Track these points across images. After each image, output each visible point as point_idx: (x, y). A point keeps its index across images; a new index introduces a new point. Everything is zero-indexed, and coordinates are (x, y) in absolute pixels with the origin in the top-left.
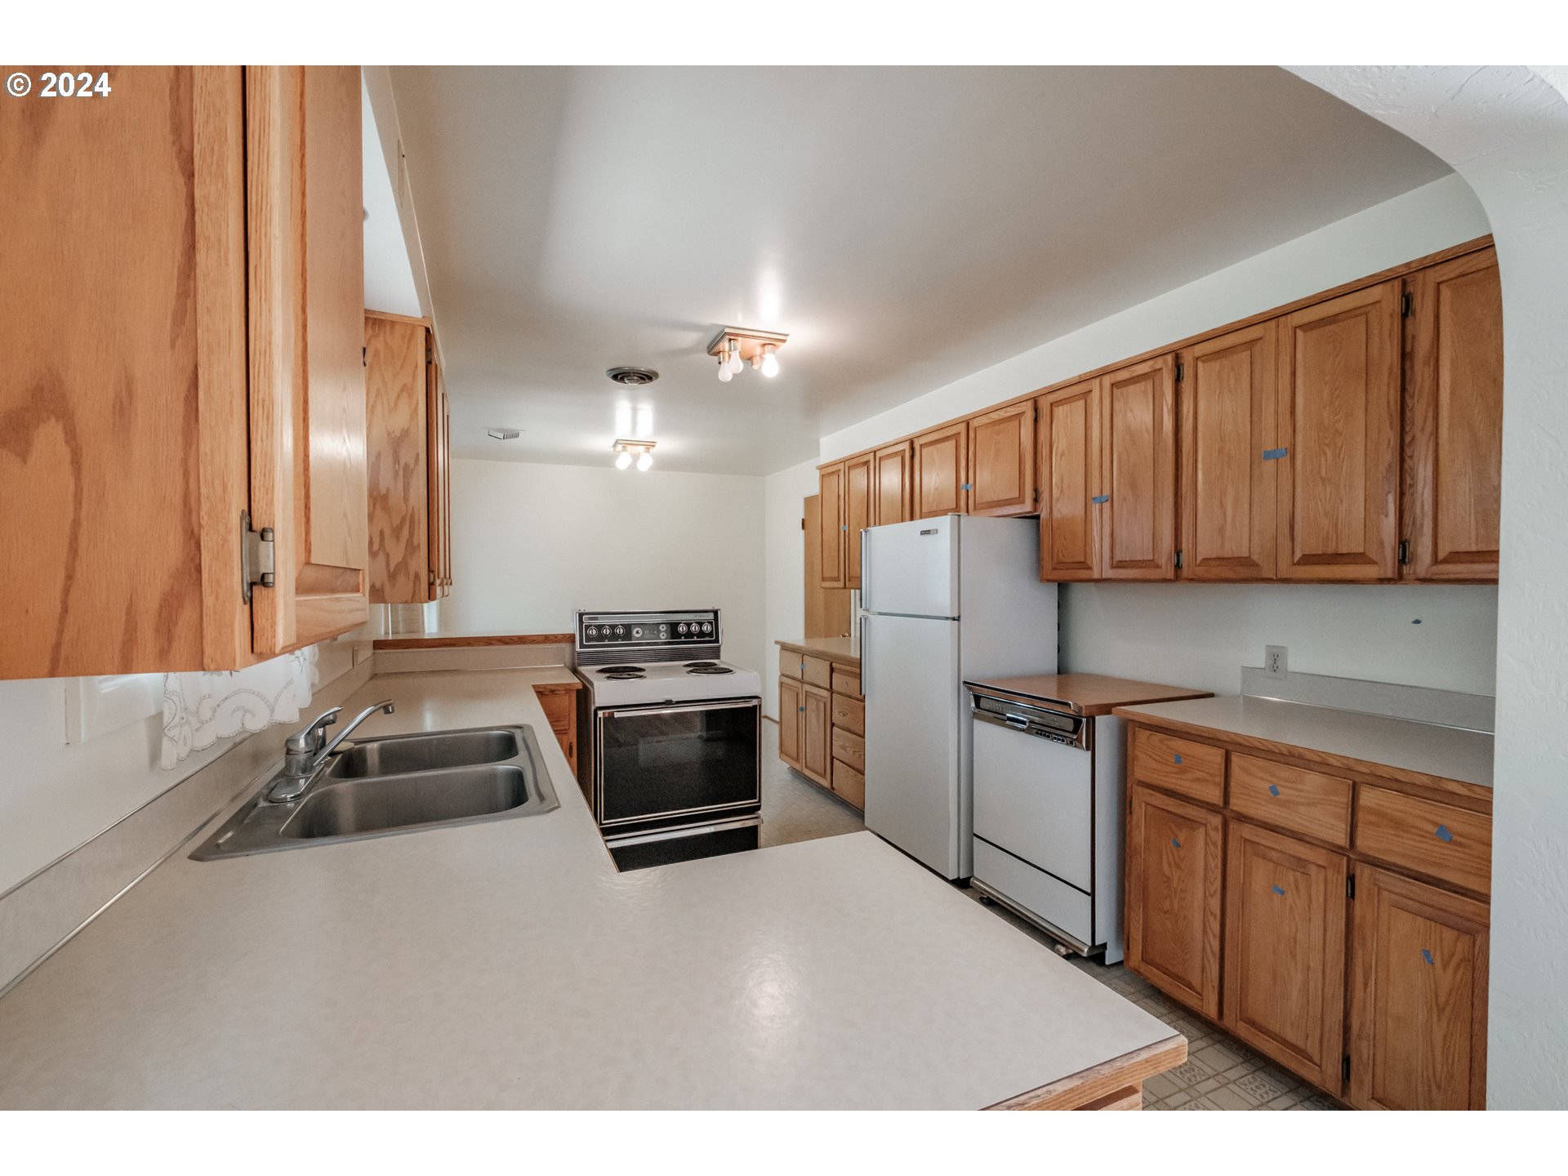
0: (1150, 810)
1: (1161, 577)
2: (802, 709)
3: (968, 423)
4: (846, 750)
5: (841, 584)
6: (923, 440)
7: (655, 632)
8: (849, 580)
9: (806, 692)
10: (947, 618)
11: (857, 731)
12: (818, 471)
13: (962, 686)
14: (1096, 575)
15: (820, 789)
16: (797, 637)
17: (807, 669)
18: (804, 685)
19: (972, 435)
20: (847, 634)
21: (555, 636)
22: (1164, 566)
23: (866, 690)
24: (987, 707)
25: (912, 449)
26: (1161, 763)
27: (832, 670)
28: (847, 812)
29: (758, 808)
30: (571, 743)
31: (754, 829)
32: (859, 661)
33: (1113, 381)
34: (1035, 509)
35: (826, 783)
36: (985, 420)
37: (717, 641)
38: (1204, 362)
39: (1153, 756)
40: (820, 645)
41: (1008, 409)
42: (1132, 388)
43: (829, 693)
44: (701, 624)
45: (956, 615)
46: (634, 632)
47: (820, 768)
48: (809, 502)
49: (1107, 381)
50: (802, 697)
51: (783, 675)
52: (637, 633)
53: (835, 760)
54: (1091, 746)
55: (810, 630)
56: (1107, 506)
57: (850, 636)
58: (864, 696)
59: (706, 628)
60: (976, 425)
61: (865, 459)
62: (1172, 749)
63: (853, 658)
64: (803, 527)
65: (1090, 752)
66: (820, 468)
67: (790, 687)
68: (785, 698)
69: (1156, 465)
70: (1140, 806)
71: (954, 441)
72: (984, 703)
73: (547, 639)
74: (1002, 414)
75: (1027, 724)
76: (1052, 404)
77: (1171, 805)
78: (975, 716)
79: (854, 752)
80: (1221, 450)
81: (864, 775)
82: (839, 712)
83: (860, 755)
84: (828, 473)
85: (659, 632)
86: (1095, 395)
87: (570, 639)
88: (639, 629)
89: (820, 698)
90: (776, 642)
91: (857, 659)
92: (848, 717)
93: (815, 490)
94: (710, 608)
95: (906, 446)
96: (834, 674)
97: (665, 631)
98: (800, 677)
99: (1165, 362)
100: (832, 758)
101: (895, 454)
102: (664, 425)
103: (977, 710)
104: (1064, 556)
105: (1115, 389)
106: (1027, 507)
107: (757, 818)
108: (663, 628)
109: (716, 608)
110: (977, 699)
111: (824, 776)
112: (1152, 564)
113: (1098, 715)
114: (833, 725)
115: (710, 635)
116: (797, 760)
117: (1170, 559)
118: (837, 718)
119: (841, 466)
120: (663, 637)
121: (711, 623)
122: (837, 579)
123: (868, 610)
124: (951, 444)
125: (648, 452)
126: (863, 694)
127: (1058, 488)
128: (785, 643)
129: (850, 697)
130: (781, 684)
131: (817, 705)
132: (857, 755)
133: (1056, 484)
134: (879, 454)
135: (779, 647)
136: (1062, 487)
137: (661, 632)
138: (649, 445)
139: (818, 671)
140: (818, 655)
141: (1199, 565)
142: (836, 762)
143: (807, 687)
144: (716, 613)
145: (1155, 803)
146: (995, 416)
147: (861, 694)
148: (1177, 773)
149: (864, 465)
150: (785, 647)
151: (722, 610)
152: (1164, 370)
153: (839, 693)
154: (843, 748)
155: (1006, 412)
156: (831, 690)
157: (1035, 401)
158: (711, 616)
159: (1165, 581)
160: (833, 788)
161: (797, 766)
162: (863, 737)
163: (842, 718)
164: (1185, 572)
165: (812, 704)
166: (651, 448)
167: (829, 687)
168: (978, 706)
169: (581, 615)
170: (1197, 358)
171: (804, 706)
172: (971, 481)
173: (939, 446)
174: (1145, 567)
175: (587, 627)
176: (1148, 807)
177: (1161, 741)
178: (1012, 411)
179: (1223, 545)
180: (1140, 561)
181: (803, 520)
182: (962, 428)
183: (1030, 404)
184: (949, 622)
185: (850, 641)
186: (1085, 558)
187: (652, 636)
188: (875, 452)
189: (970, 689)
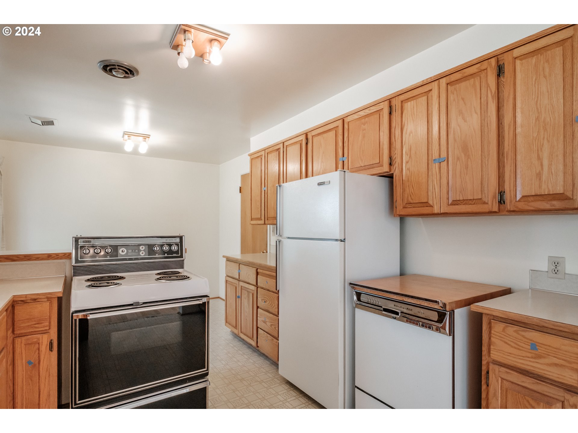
0: (506, 384)
1: (487, 210)
2: (239, 297)
3: (344, 120)
4: (266, 323)
5: (262, 222)
6: (314, 133)
7: (137, 251)
8: (267, 220)
9: (241, 286)
10: (337, 240)
11: (274, 312)
12: (249, 157)
13: (348, 287)
14: (436, 210)
15: (249, 346)
16: (236, 253)
17: (241, 273)
18: (240, 282)
19: (346, 126)
20: (265, 251)
21: (57, 255)
22: (490, 203)
23: (280, 287)
24: (366, 300)
25: (307, 139)
26: (515, 348)
27: (257, 274)
28: (267, 362)
29: (207, 374)
30: (51, 340)
31: (204, 390)
32: (275, 269)
33: (448, 82)
34: (390, 171)
35: (254, 343)
36: (355, 116)
37: (181, 256)
38: (521, 60)
39: (509, 343)
40: (250, 258)
41: (372, 108)
42: (463, 85)
43: (256, 288)
44: (170, 245)
45: (342, 238)
46: (120, 251)
47: (250, 334)
48: (244, 177)
49: (443, 81)
50: (239, 289)
51: (228, 276)
52: (122, 252)
53: (259, 329)
54: (452, 333)
55: (244, 250)
56: (444, 164)
57: (267, 252)
58: (278, 291)
59: (175, 248)
60: (348, 121)
61: (277, 147)
62: (527, 339)
63: (271, 267)
64: (240, 192)
65: (451, 337)
66: (250, 155)
67: (232, 284)
68: (229, 290)
69: (483, 134)
70: (497, 381)
71: (334, 132)
72: (363, 298)
73: (49, 257)
74: (367, 112)
75: (400, 314)
76: (402, 101)
77: (528, 382)
78: (357, 306)
79: (271, 325)
80: (537, 119)
81: (278, 340)
82: (262, 300)
83: (275, 327)
84: (256, 157)
85: (140, 251)
86: (435, 93)
87: (68, 256)
88: (124, 249)
89: (249, 290)
90: (224, 257)
91: (273, 267)
92: (268, 302)
93: (247, 170)
94: (178, 235)
95: (303, 138)
96: (258, 276)
97: (144, 250)
98: (238, 277)
99: (490, 64)
100: (257, 328)
101: (296, 143)
102: (155, 123)
103: (358, 302)
104: (412, 199)
105: (449, 87)
106: (385, 168)
107: (206, 381)
108: (142, 248)
109: (181, 235)
110: (359, 295)
111: (252, 338)
112: (480, 201)
113: (456, 309)
114: (258, 307)
115: (177, 252)
116: (236, 327)
117: (494, 197)
118: (261, 303)
119: (263, 153)
120: (142, 254)
121: (177, 245)
122: (260, 219)
123: (281, 236)
124: (332, 134)
125: (145, 141)
126: (278, 289)
127: (407, 155)
128: (229, 257)
129: (269, 290)
130: (227, 281)
131: (248, 295)
132: (273, 327)
133: (406, 152)
134: (286, 144)
135: (225, 259)
136: (410, 154)
137: (141, 251)
138: (146, 137)
139: (249, 274)
140: (249, 264)
141: (519, 201)
142: (260, 331)
143: (242, 284)
144: (181, 238)
145: (511, 380)
146: (362, 113)
147: (276, 290)
148: (535, 358)
149: (276, 151)
150: (229, 260)
151: (185, 236)
152: (489, 69)
153: (262, 288)
154: (265, 322)
155: (370, 110)
156: (257, 286)
157: (390, 100)
158: (178, 240)
159: (491, 213)
160: (258, 347)
161: (236, 331)
162: (277, 315)
163: (264, 303)
164: (509, 206)
165: (245, 295)
166: (147, 139)
167: (255, 284)
168: (359, 299)
169: (77, 240)
170: (515, 58)
171: (240, 295)
172: (346, 155)
173: (325, 135)
174: (474, 204)
175: (82, 247)
176: (505, 382)
177: (515, 331)
178: (374, 109)
179: (540, 187)
180: (470, 200)
181: (240, 188)
182: (340, 123)
183: (387, 103)
184: (339, 242)
185: (267, 255)
186: (428, 200)
187: (134, 254)
188: (284, 142)
189: (353, 288)
